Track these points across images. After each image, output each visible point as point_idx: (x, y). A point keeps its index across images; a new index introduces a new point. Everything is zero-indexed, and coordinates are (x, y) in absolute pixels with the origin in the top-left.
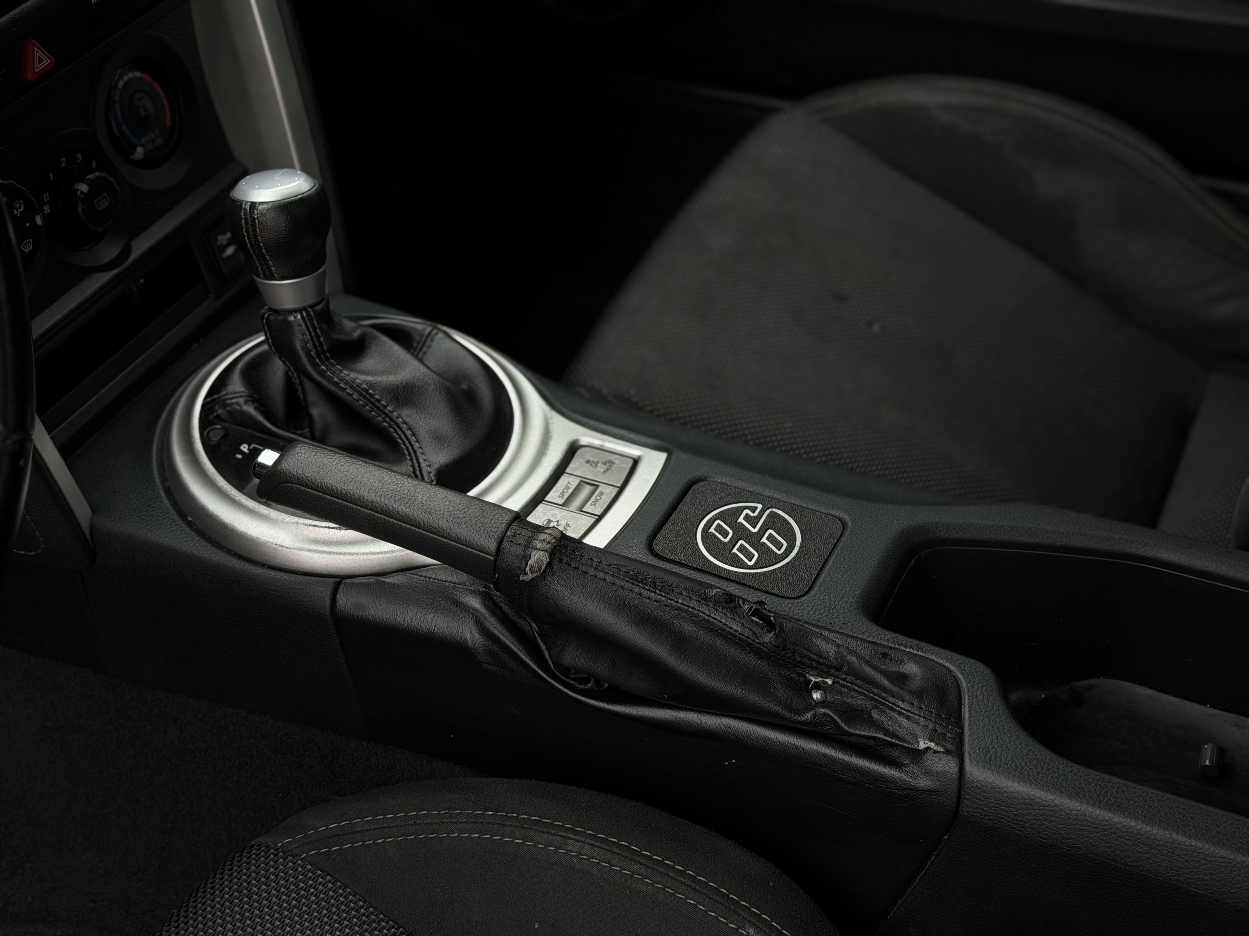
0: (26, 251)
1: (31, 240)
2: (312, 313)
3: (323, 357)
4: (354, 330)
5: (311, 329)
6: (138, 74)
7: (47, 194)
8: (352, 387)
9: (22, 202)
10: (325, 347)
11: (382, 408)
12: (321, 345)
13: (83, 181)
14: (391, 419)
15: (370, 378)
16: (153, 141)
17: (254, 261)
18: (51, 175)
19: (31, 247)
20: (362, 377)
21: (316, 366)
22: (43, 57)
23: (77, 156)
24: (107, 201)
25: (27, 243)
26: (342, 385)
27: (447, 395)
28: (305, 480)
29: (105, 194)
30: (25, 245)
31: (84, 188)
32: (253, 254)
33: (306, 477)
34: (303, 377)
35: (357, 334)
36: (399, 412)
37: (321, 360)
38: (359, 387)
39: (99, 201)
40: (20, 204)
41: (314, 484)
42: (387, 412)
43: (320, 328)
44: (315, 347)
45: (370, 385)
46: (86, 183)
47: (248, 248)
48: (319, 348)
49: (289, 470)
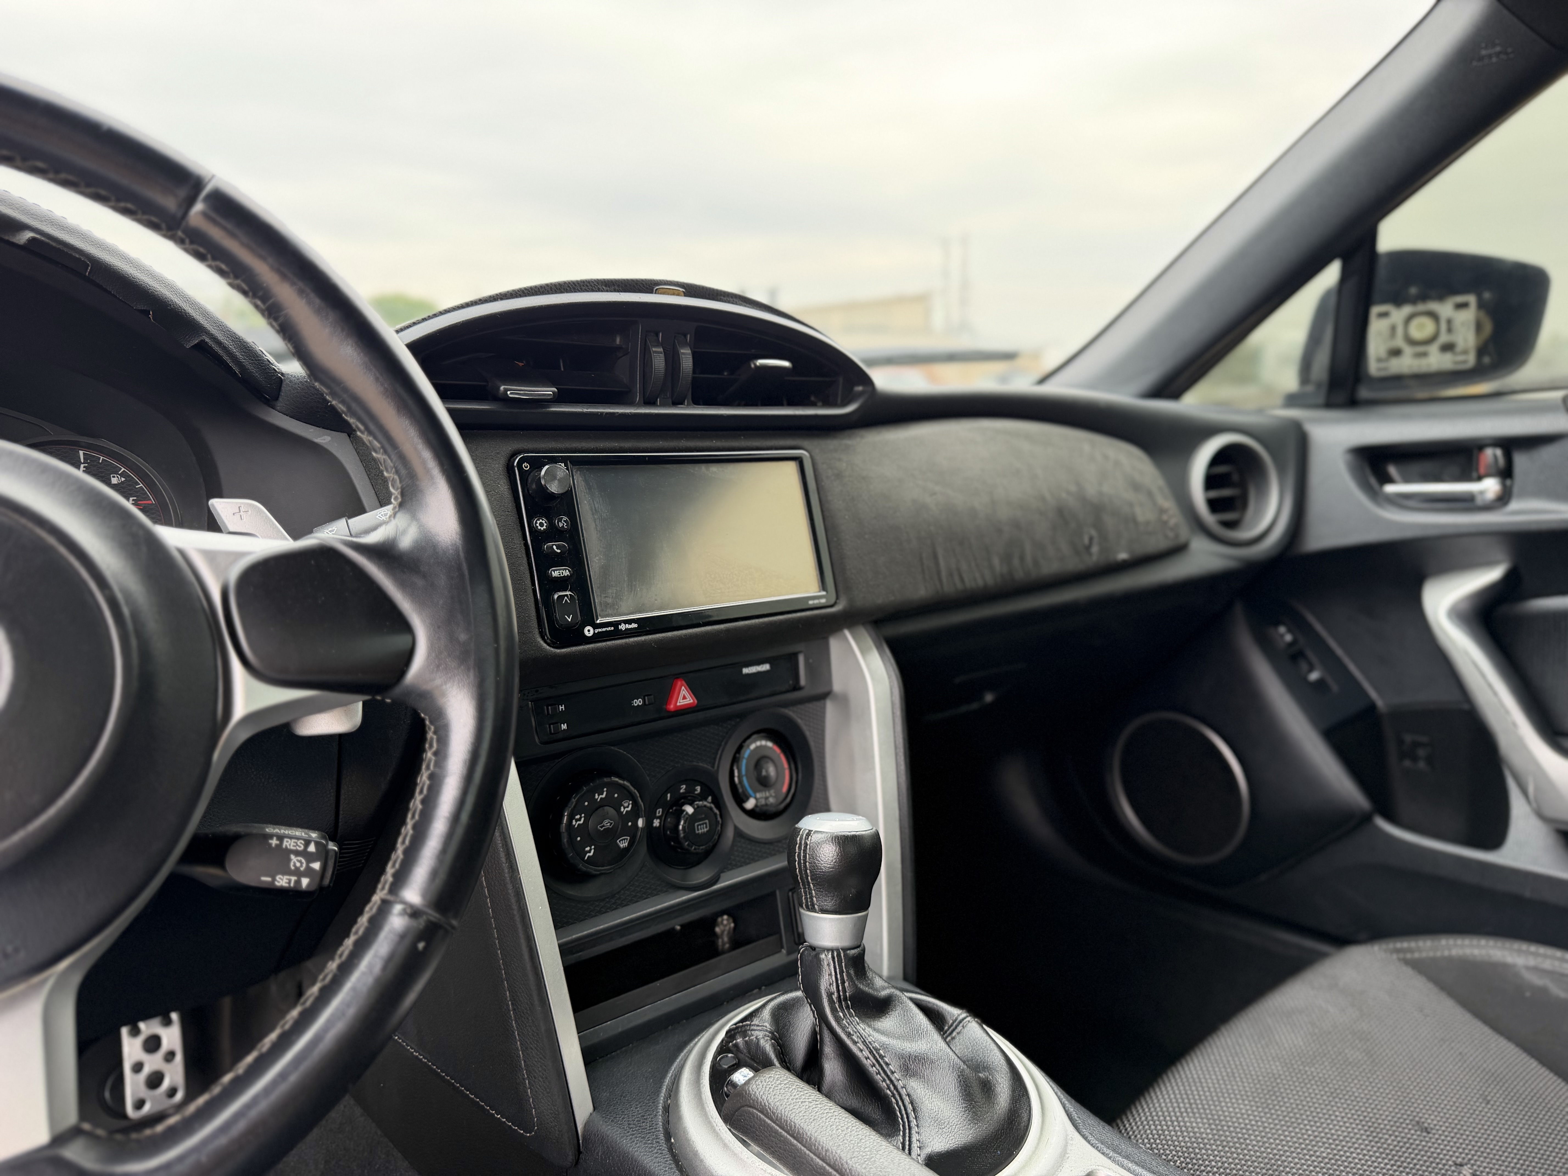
0: (622, 846)
1: (629, 838)
2: (842, 955)
3: (843, 1003)
4: (884, 988)
5: (838, 970)
6: (770, 744)
7: (661, 810)
8: (864, 1042)
9: (631, 802)
10: (847, 994)
11: (889, 1073)
12: (844, 991)
13: (691, 804)
14: (895, 1087)
15: (884, 1039)
16: (767, 798)
17: (801, 888)
18: (669, 795)
19: (626, 844)
20: (877, 1035)
21: (834, 1011)
22: (688, 695)
23: (696, 788)
24: (706, 827)
25: (624, 839)
26: (854, 1038)
27: (959, 1077)
28: (767, 1107)
29: (707, 821)
30: (622, 840)
31: (689, 810)
32: (800, 881)
33: (769, 1104)
34: (824, 1025)
35: (884, 993)
36: (904, 1082)
37: (841, 1006)
38: (871, 1044)
39: (700, 825)
40: (629, 804)
41: (774, 1113)
42: (893, 1078)
43: (847, 972)
44: (838, 991)
45: (884, 1046)
46: (693, 807)
47: (796, 874)
48: (841, 994)
49: (755, 1092)
